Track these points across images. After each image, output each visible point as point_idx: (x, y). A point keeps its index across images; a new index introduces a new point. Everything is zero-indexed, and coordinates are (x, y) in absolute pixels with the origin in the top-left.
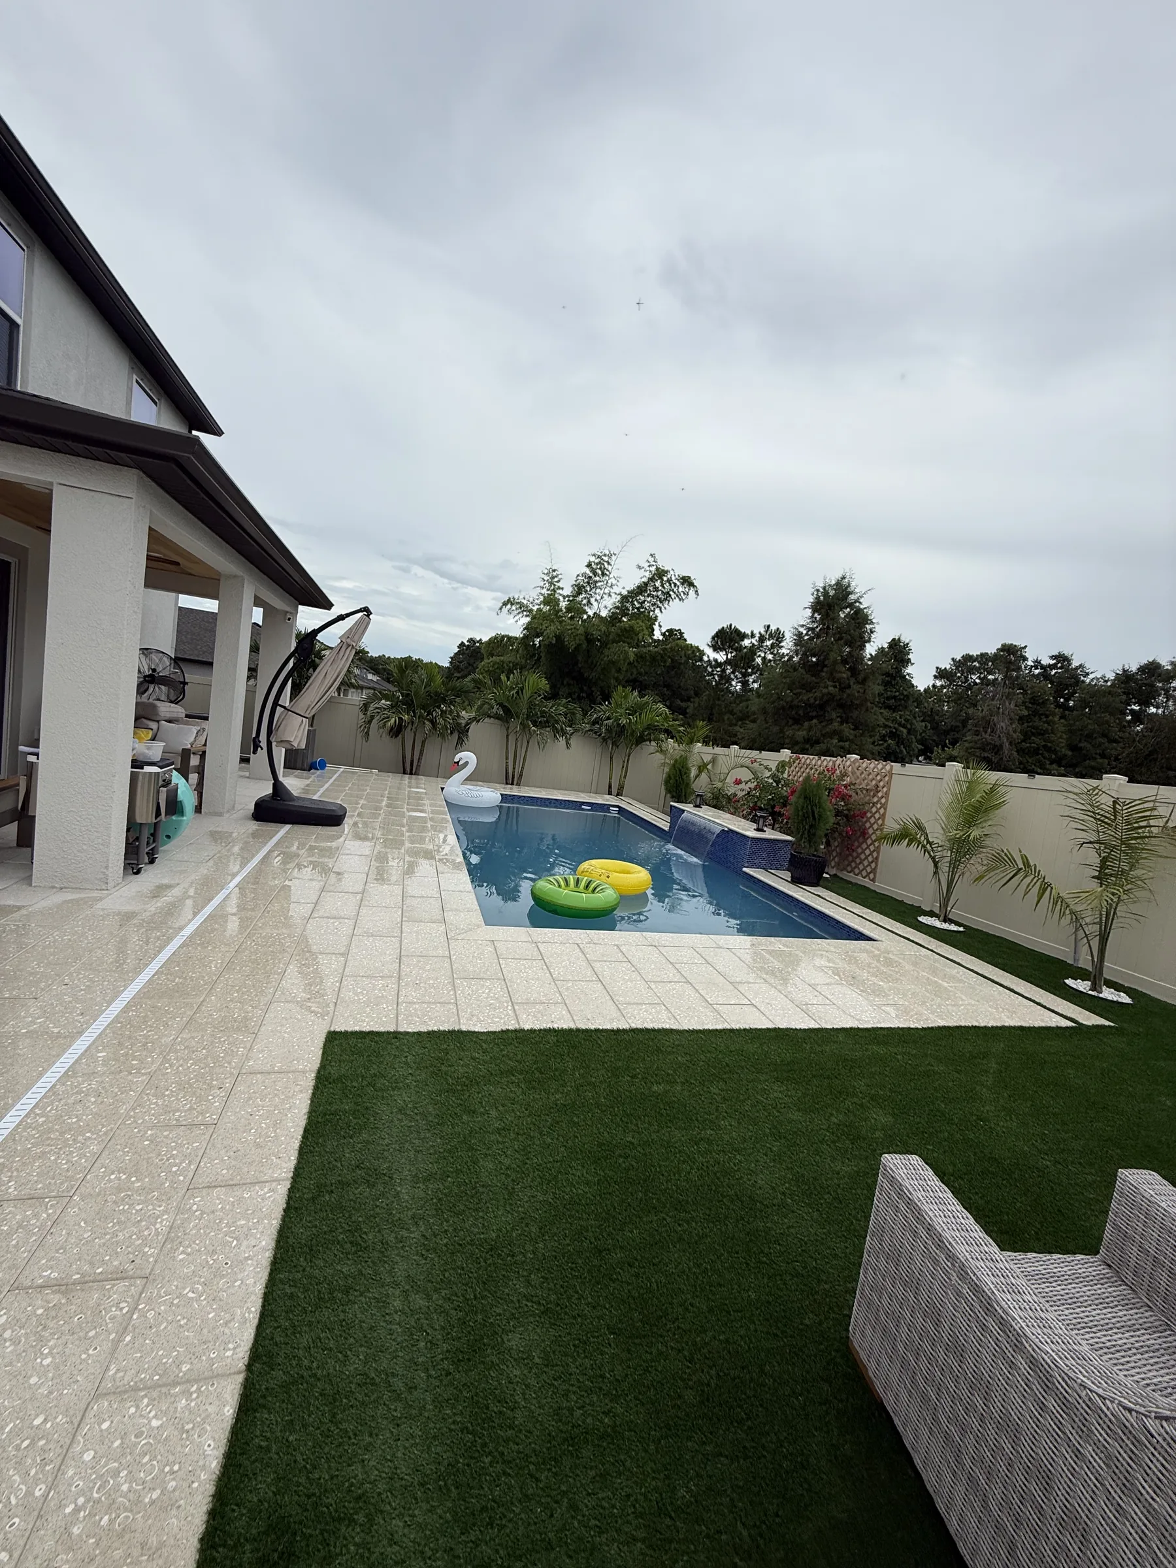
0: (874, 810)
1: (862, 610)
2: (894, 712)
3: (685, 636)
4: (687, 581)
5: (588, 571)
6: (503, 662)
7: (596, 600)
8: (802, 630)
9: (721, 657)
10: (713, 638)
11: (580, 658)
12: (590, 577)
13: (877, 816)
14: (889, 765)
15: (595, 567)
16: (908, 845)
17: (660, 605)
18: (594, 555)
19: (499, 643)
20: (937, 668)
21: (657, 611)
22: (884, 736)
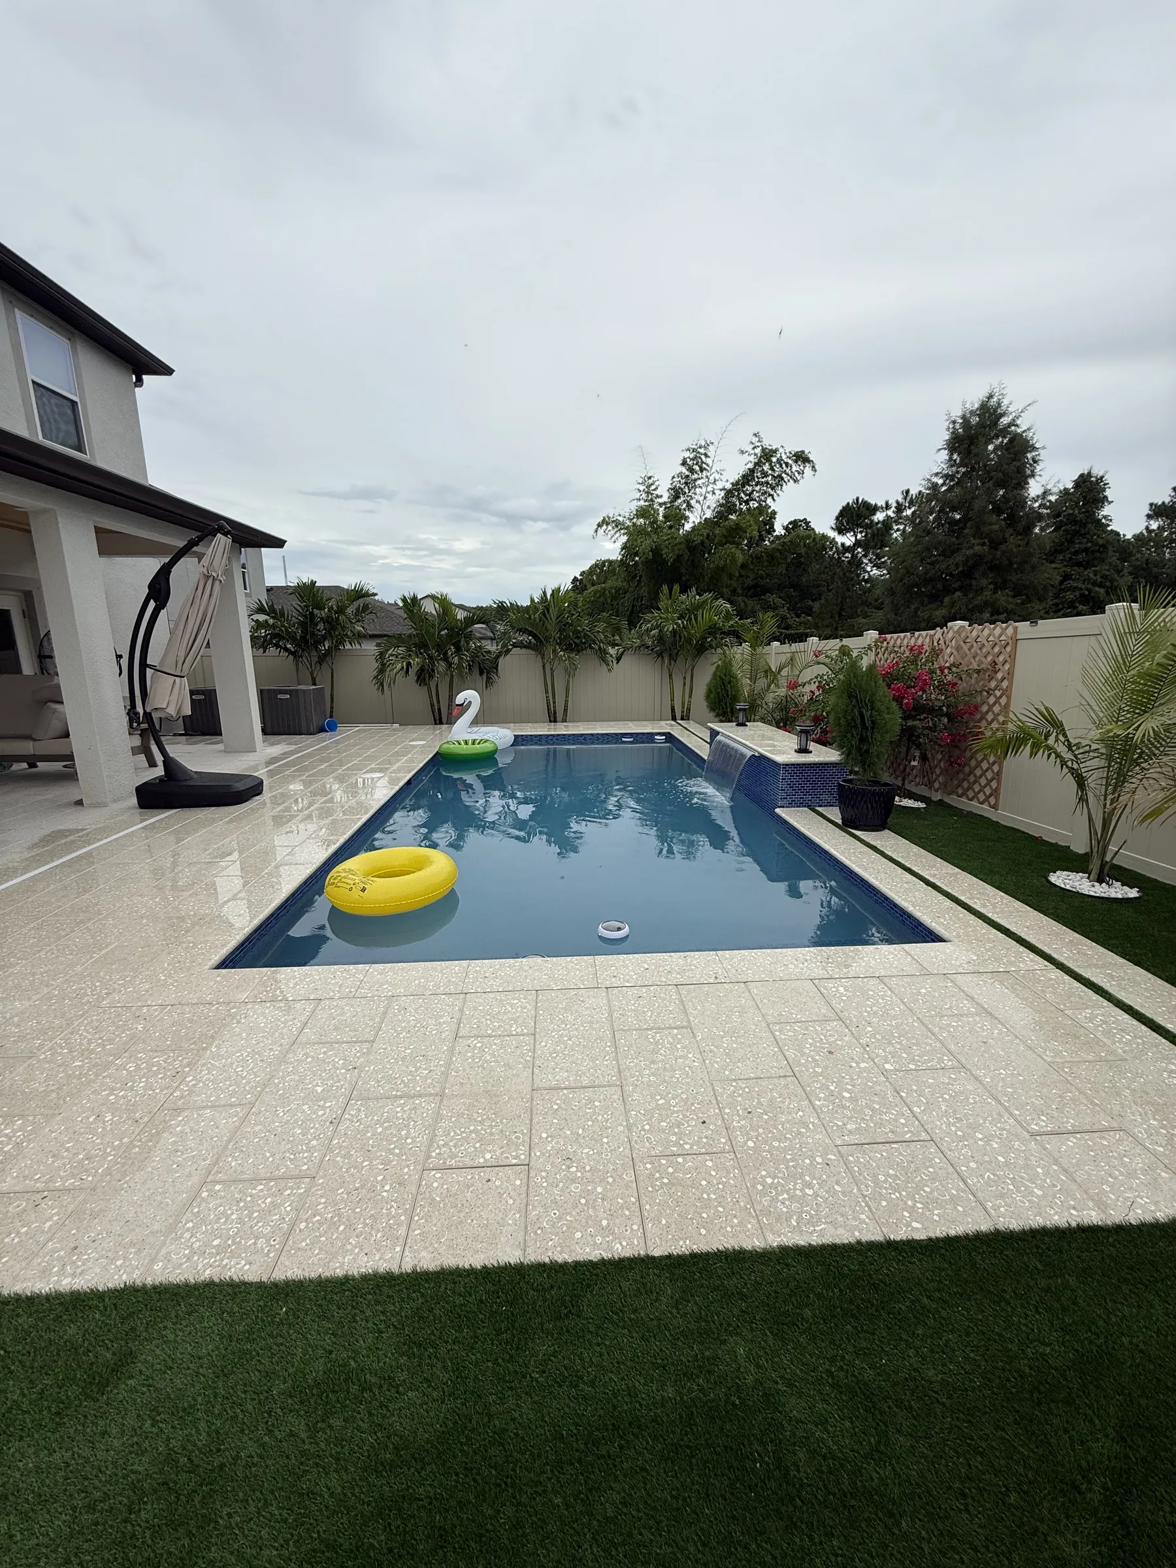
0: (992, 700)
1: (1020, 435)
2: (1086, 569)
3: (812, 525)
4: (801, 458)
5: (684, 470)
6: (604, 589)
7: (698, 502)
8: (935, 480)
9: (848, 540)
10: (837, 518)
11: (683, 570)
12: (688, 476)
13: (996, 709)
14: (1010, 628)
15: (691, 463)
16: (1033, 754)
17: (772, 492)
18: (688, 450)
19: (601, 570)
20: (1151, 505)
21: (769, 500)
22: (1073, 602)
